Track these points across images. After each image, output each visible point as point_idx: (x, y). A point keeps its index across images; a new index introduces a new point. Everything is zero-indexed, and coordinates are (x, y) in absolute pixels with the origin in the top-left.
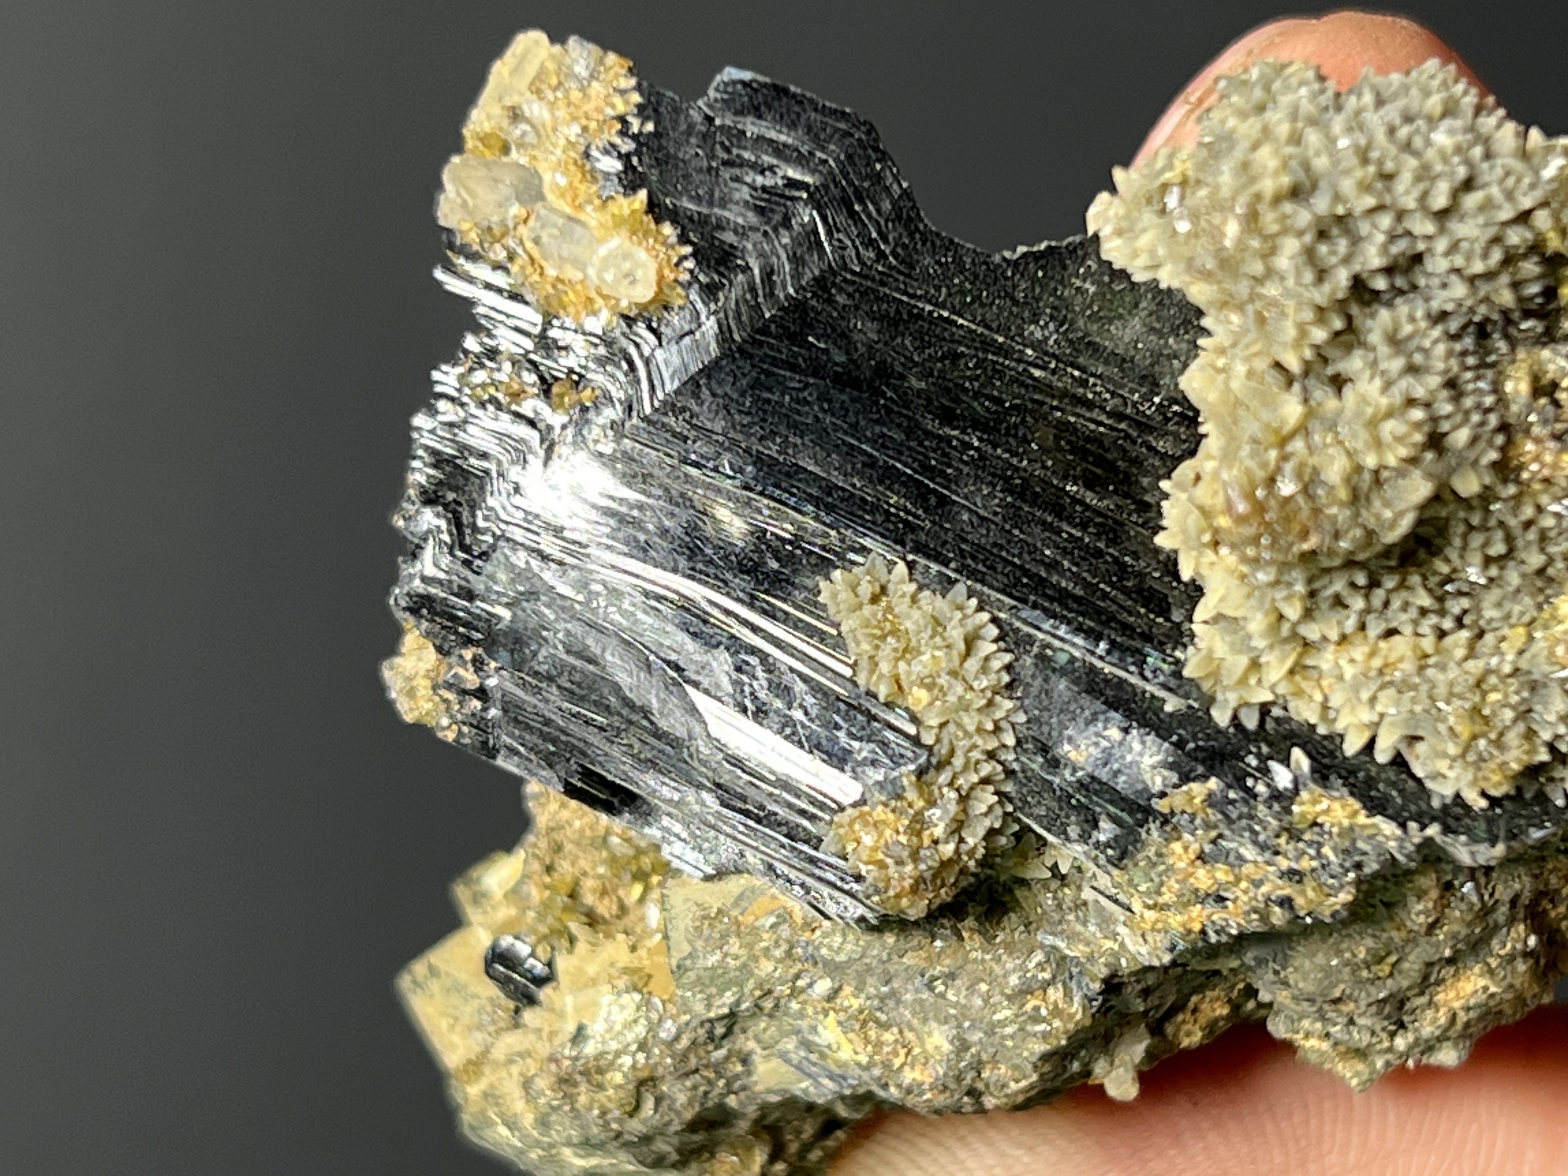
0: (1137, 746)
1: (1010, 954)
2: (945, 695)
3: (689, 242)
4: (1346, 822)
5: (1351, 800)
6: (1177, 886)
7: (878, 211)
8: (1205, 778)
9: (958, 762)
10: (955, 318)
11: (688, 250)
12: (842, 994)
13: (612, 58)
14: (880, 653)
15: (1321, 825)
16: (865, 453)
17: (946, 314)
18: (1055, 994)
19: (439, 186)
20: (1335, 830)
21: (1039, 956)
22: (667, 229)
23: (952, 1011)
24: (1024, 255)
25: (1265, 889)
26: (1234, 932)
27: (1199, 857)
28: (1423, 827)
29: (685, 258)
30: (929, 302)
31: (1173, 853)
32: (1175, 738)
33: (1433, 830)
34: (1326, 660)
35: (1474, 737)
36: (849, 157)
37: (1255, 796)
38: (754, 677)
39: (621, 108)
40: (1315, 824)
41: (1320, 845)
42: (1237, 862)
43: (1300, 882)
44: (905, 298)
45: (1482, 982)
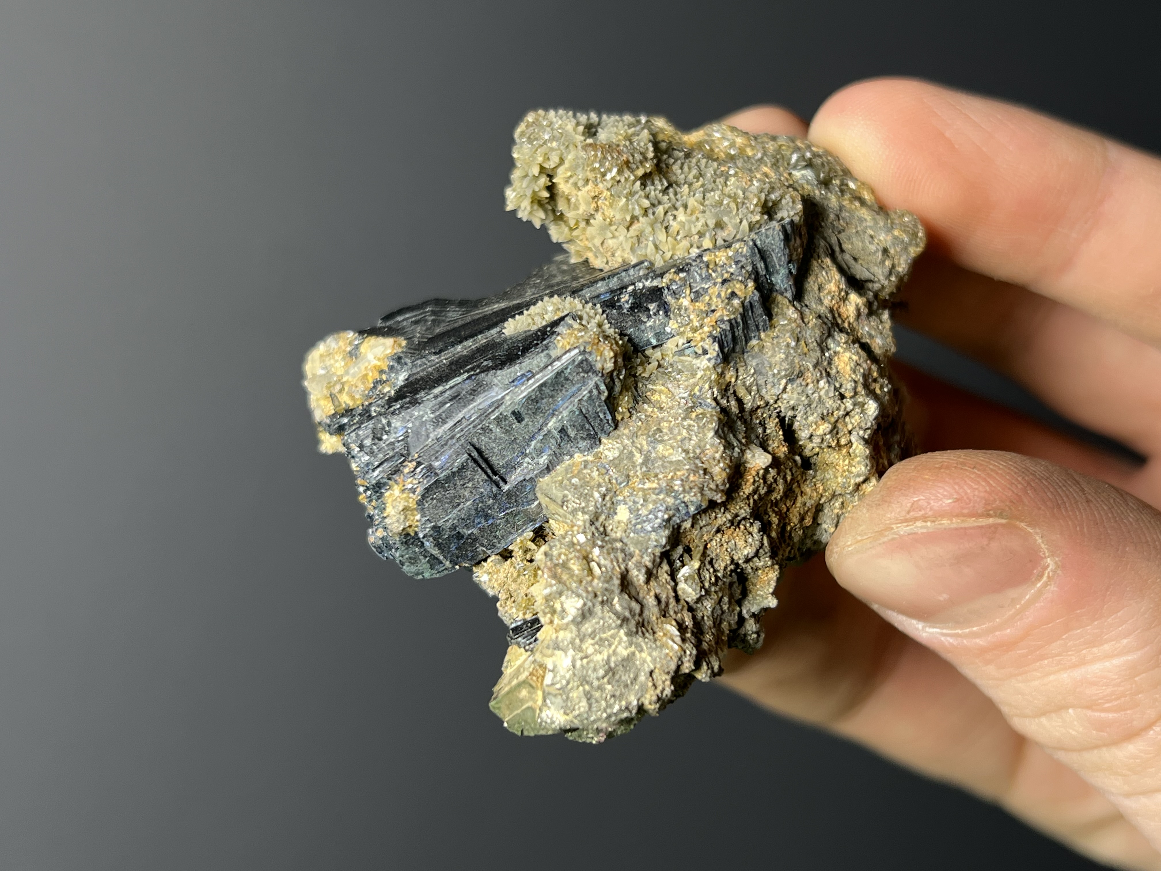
9: (585, 317)
40: (717, 265)
41: (725, 269)
42: (705, 291)
43: (730, 281)
45: (848, 354)
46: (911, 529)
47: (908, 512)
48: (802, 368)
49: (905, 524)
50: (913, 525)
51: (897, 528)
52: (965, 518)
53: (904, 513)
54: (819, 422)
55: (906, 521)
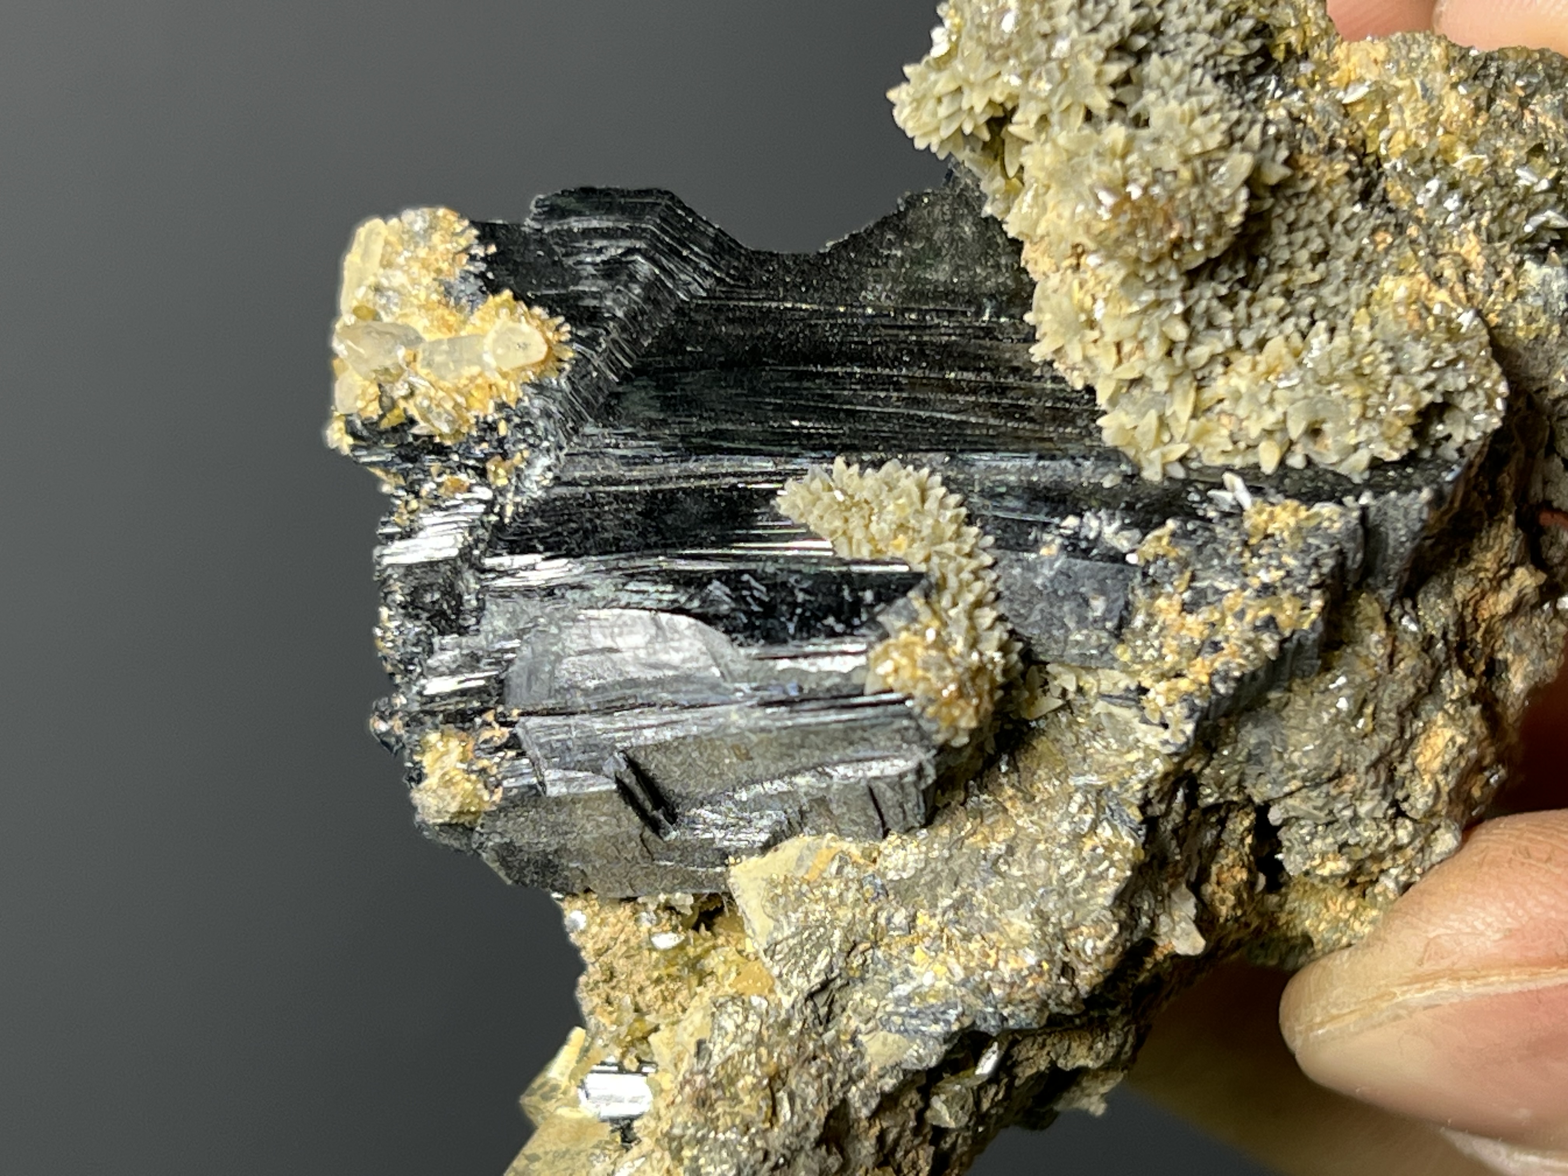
0: (1094, 523)
1: (1053, 809)
2: (919, 532)
3: (558, 314)
4: (1292, 522)
5: (1288, 502)
6: (1175, 643)
7: (703, 250)
8: (1162, 524)
9: (952, 582)
10: (798, 305)
11: (561, 319)
12: (919, 922)
13: (441, 212)
14: (851, 526)
15: (1272, 536)
16: (770, 404)
17: (789, 305)
18: (1105, 832)
19: (331, 354)
20: (1286, 534)
21: (1078, 798)
22: (537, 310)
23: (1022, 886)
24: (835, 247)
25: (1249, 617)
26: (1237, 674)
27: (1183, 610)
28: (1357, 499)
29: (561, 325)
30: (773, 300)
31: (1160, 611)
32: (1123, 505)
33: (1365, 499)
34: (1220, 386)
35: (1366, 398)
36: (663, 219)
37: (1210, 520)
38: (751, 588)
39: (463, 242)
40: (1267, 536)
41: (1279, 557)
42: (1216, 598)
43: (1274, 594)
44: (752, 304)
45: (1448, 733)
46: (1429, 997)
47: (1420, 963)
48: (1345, 767)
49: (1418, 986)
50: (1432, 987)
51: (1404, 993)
52: (1535, 970)
53: (1411, 964)
54: (1331, 856)
55: (1416, 979)
